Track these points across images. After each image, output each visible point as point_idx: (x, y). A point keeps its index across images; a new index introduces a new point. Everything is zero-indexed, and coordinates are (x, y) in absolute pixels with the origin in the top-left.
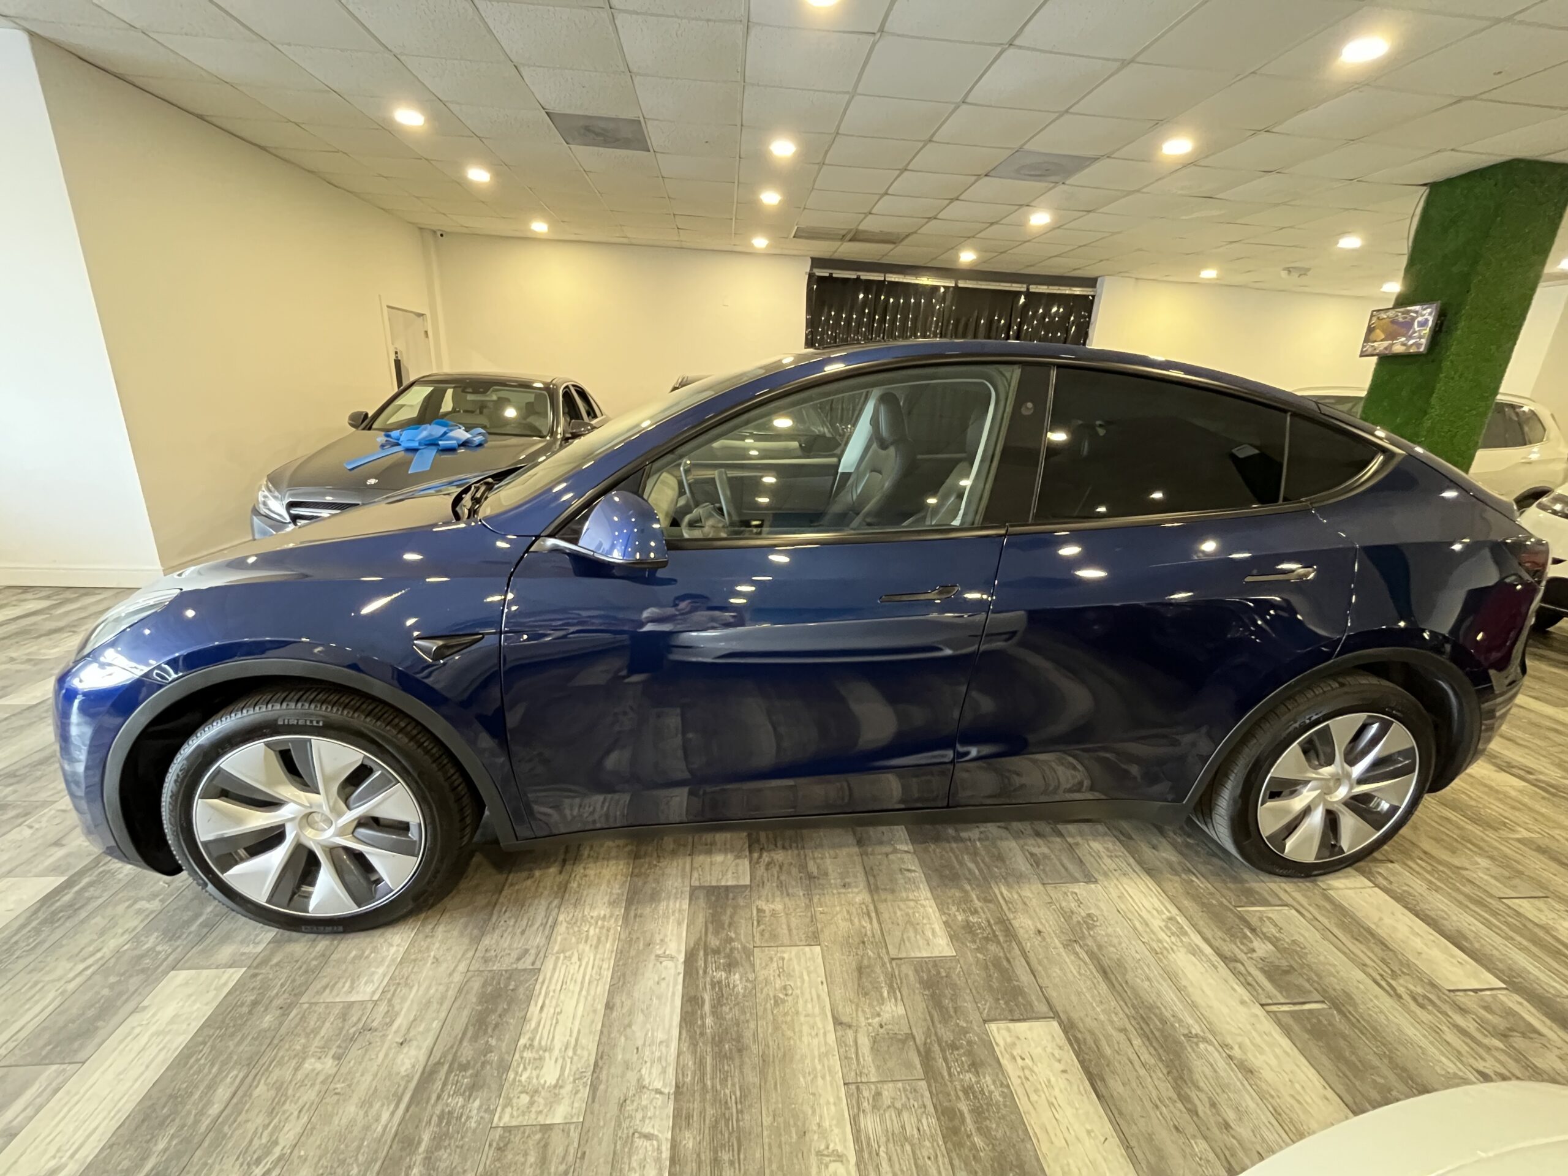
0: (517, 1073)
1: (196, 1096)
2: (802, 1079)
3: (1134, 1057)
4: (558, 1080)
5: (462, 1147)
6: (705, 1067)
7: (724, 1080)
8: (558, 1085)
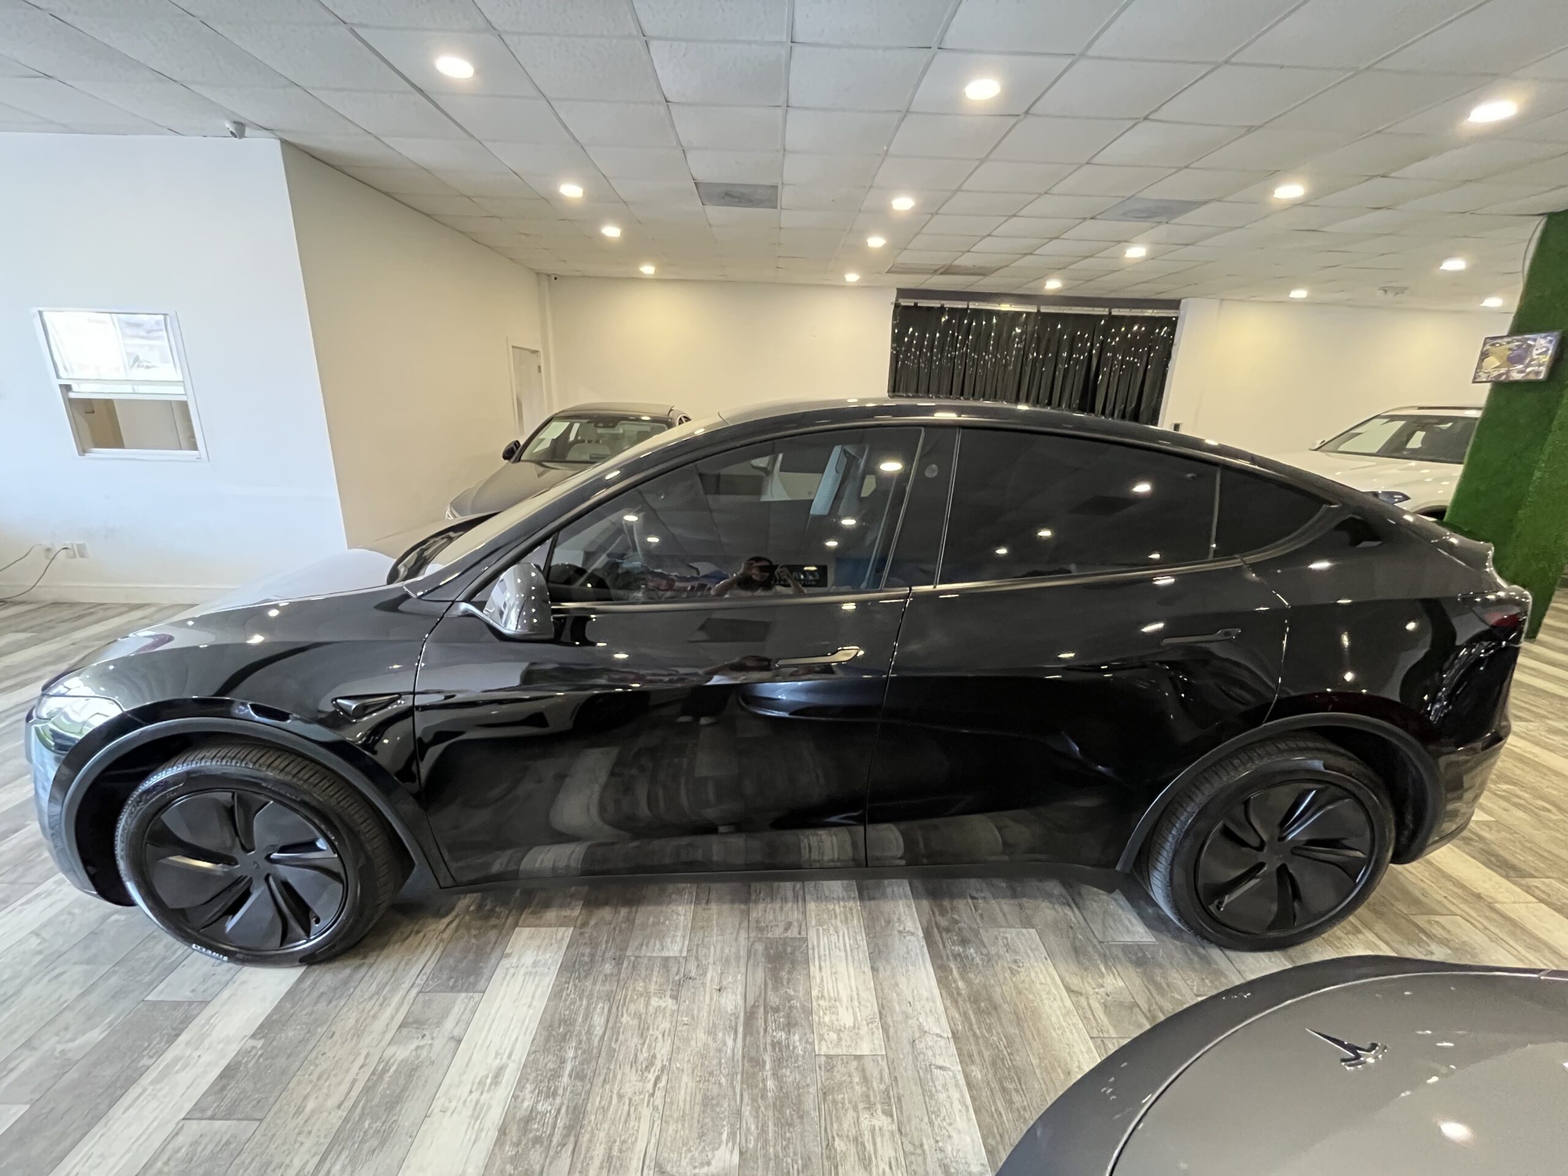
0: (819, 1017)
1: (580, 1020)
2: (1053, 1033)
4: (854, 1023)
5: (798, 1067)
6: (970, 1019)
7: (989, 1030)
8: (856, 1027)
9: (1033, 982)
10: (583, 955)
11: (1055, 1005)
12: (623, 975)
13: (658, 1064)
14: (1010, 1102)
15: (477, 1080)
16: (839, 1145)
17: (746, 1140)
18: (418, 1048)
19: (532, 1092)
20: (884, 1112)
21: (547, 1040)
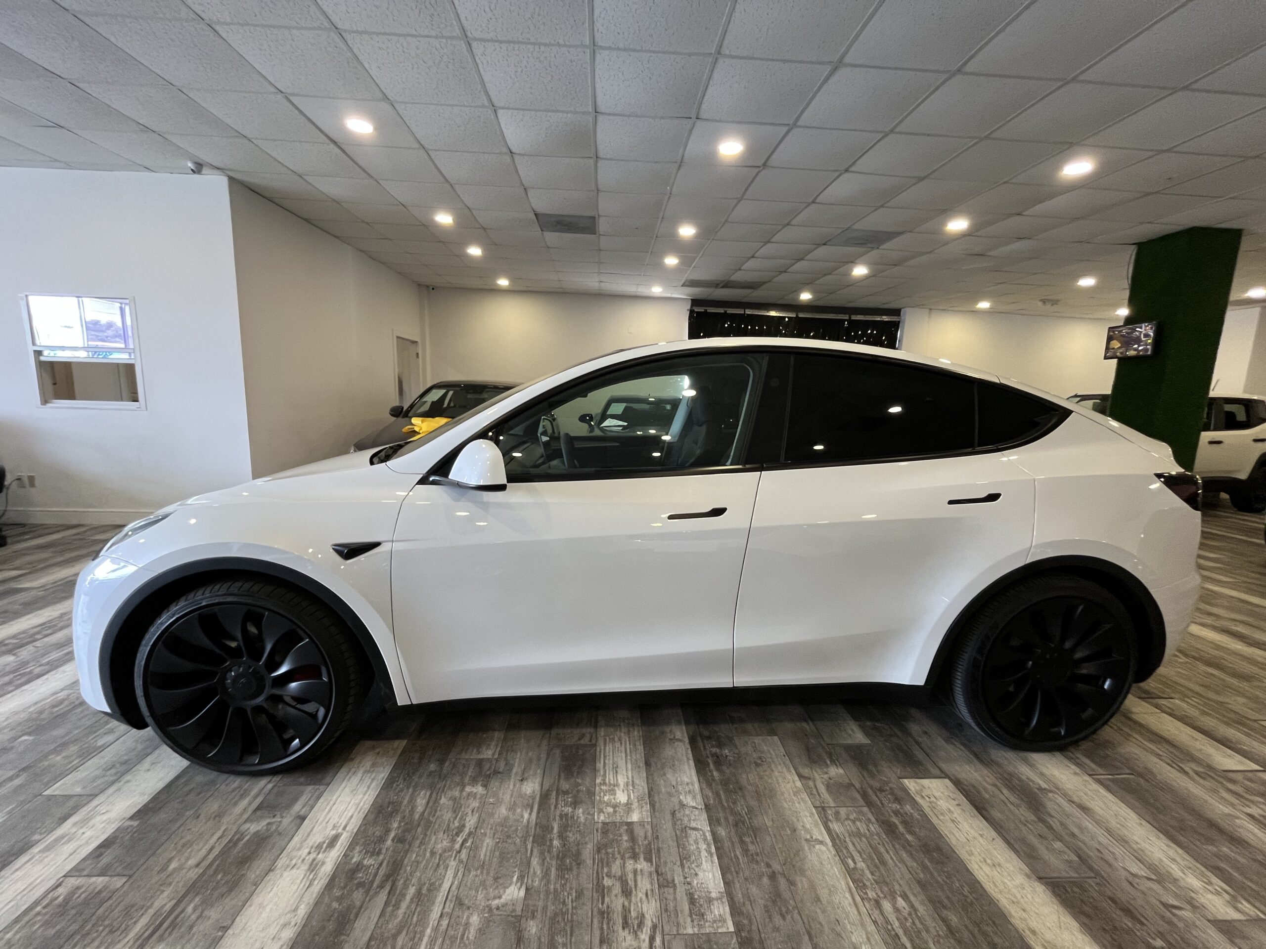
0: (600, 797)
1: (405, 802)
2: (785, 804)
3: (1006, 800)
4: (628, 801)
5: (580, 831)
6: (720, 796)
7: (735, 803)
8: (628, 804)
9: (772, 771)
10: (413, 758)
11: (788, 786)
12: (445, 771)
13: (467, 830)
14: (746, 851)
15: (316, 845)
16: (607, 882)
17: (532, 881)
18: (269, 824)
19: (360, 852)
20: (645, 859)
21: (377, 817)
